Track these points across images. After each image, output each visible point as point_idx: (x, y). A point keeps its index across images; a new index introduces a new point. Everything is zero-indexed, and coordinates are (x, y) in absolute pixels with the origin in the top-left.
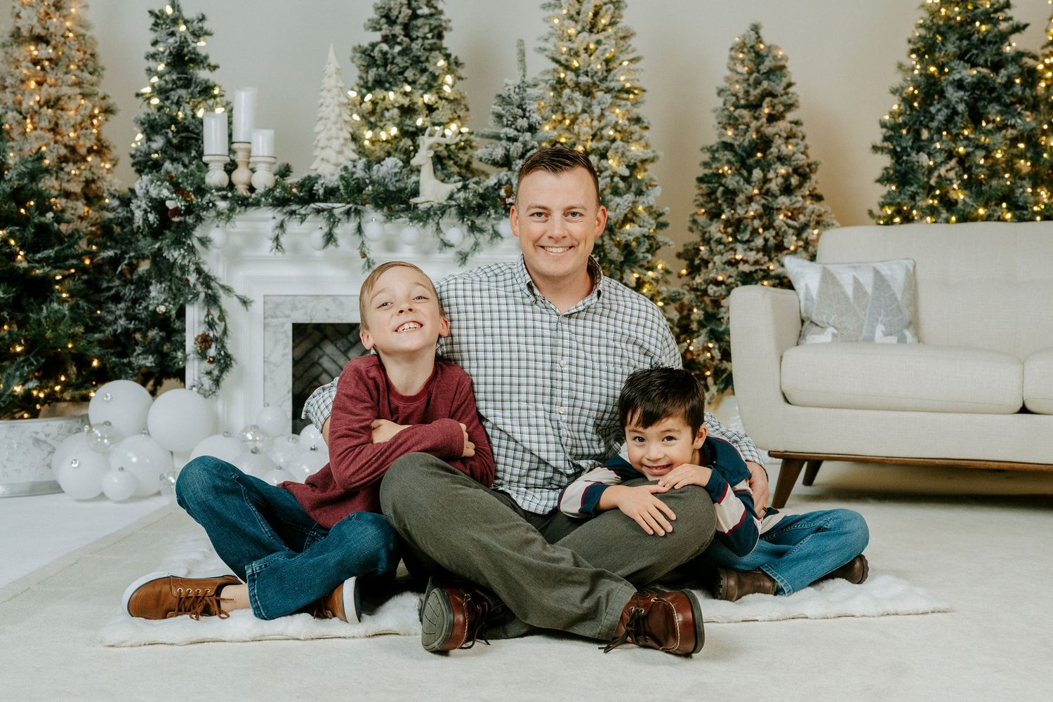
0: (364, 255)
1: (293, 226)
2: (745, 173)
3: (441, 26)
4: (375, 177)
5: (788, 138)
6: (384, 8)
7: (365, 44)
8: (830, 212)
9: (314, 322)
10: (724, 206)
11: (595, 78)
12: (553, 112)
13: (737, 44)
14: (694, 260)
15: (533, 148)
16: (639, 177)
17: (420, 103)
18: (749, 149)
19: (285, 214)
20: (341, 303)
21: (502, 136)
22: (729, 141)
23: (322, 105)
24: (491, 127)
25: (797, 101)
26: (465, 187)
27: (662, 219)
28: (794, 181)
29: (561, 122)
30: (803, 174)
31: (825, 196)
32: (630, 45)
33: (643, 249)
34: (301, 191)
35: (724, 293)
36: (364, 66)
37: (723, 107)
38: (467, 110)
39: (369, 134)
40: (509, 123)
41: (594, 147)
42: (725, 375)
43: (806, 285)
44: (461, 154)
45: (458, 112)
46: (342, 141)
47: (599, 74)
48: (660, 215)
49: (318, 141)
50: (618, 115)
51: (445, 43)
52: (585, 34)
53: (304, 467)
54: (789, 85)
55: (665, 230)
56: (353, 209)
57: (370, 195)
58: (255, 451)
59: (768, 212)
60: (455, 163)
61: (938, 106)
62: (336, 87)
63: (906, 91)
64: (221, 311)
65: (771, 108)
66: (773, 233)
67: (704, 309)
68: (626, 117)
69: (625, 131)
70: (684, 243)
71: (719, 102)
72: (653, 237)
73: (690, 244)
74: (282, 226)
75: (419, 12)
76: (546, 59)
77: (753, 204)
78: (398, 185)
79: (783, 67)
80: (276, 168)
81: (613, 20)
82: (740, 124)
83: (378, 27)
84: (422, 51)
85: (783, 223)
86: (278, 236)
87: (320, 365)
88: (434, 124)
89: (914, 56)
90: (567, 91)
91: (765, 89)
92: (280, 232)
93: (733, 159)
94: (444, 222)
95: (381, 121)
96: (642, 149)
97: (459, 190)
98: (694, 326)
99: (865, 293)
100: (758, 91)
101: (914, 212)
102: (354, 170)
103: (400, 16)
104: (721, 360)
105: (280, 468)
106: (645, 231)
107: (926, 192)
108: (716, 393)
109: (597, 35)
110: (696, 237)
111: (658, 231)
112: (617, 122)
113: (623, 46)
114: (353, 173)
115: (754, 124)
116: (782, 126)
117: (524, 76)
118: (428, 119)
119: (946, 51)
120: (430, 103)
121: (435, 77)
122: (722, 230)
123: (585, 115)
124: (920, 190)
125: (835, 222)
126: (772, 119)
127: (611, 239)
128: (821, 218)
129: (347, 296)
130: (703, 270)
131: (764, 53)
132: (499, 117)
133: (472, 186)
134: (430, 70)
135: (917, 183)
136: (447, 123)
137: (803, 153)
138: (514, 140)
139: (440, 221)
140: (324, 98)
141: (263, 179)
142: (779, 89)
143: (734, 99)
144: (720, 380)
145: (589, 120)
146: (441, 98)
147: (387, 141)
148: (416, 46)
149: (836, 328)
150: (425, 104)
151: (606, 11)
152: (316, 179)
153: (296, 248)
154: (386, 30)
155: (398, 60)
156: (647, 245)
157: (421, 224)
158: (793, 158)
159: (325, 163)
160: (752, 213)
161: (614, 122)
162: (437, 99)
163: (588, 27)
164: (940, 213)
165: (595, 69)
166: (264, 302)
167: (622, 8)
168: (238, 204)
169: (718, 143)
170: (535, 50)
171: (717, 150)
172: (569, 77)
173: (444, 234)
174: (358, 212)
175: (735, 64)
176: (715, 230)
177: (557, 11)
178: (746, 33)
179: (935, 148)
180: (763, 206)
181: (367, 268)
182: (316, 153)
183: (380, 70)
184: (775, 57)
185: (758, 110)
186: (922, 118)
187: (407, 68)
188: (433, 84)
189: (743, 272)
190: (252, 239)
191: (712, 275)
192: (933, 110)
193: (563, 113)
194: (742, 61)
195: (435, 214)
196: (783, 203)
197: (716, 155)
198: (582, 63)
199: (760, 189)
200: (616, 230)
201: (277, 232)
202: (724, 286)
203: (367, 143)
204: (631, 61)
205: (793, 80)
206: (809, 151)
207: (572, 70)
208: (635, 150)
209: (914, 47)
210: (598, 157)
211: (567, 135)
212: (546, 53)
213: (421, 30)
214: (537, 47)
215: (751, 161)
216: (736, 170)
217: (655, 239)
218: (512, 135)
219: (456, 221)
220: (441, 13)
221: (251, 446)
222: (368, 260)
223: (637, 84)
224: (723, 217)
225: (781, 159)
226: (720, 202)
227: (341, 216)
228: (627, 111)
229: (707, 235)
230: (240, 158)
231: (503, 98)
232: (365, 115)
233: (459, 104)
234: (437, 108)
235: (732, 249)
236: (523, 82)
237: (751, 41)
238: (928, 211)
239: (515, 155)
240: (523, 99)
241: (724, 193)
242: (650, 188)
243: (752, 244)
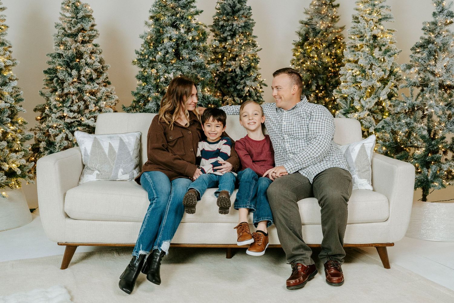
2: (69, 70)
5: (91, 54)
10: (58, 87)
14: (43, 113)
18: (71, 58)
25: (97, 34)
27: (19, 98)
28: (94, 76)
30: (100, 72)
31: (111, 82)
35: (57, 133)
37: (58, 35)
43: (85, 147)
48: (17, 95)
54: (93, 26)
59: (81, 91)
61: (161, 48)
63: (147, 38)
65: (83, 38)
66: (83, 103)
71: (56, 31)
72: (14, 106)
79: (89, 16)
85: (88, 98)
89: (152, 20)
91: (80, 27)
93: (63, 63)
98: (42, 150)
99: (115, 152)
100: (77, 28)
101: (149, 98)
111: (17, 103)
115: (74, 45)
116: (90, 46)
122: (56, 99)
124: (152, 88)
126: (83, 42)
128: (108, 94)
130: (47, 120)
137: (99, 62)
142: (88, 27)
143: (63, 31)
149: (99, 171)
158: (94, 65)
160: (72, 92)
176: (53, 99)
179: (160, 67)
180: (78, 88)
184: (85, 10)
189: (67, 122)
191: (51, 123)
192: (159, 49)
194: (69, 11)
196: (88, 88)
197: (54, 60)
199: (77, 79)
202: (57, 129)
205: (96, 23)
206: (102, 61)
209: (152, 15)
215: (72, 64)
216: (64, 68)
217: (15, 108)
223: (3, 23)
224: (57, 93)
225: (88, 65)
226: (55, 85)
229: (49, 102)
235: (61, 110)
237: (73, 0)
241: (57, 81)
242: (11, 81)
243: (72, 108)
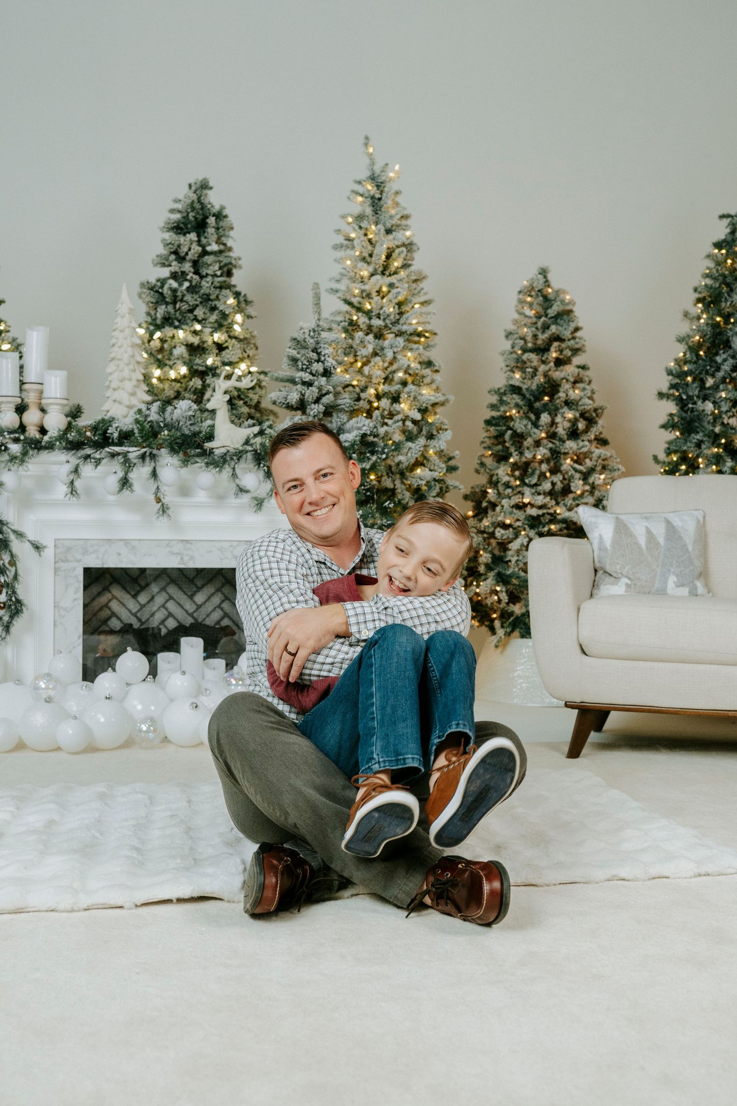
0: (158, 500)
1: (87, 470)
2: (533, 417)
3: (230, 263)
4: (168, 420)
5: (575, 382)
6: (173, 244)
7: (153, 280)
8: (615, 456)
9: (106, 566)
10: (512, 450)
11: (387, 321)
12: (346, 354)
13: (525, 287)
14: (481, 502)
15: (328, 393)
16: (430, 421)
17: (210, 342)
18: (536, 393)
19: (80, 458)
20: (133, 548)
21: (297, 380)
22: (517, 384)
23: (114, 345)
24: (287, 371)
25: (584, 346)
26: (261, 433)
27: (452, 463)
28: (581, 425)
29: (352, 363)
30: (589, 417)
31: (610, 440)
32: (422, 289)
33: (434, 493)
34: (94, 435)
35: (511, 536)
36: (152, 303)
37: (511, 350)
38: (257, 348)
39: (157, 372)
40: (304, 367)
41: (386, 391)
42: (512, 619)
43: (600, 535)
44: (251, 395)
45: (247, 351)
46: (134, 382)
47: (392, 317)
48: (450, 459)
49: (110, 382)
50: (410, 359)
51: (234, 280)
52: (378, 277)
53: (99, 716)
54: (577, 329)
55: (454, 474)
56: (147, 454)
57: (166, 440)
58: (49, 700)
59: (556, 455)
60: (245, 403)
61: (724, 356)
62: (129, 327)
63: (692, 340)
64: (12, 555)
65: (559, 353)
66: (561, 478)
67: (491, 552)
68: (417, 361)
69: (417, 375)
70: (472, 485)
71: (507, 345)
72: (443, 480)
73: (478, 486)
74: (76, 471)
75: (208, 249)
76: (338, 300)
77: (541, 448)
78: (192, 428)
79: (569, 312)
80: (67, 409)
81: (405, 262)
82: (527, 367)
83: (167, 263)
84: (212, 289)
85: (570, 467)
86: (73, 480)
87: (110, 609)
88: (225, 364)
89: (700, 305)
90: (359, 335)
91: (553, 334)
92: (76, 476)
93: (521, 403)
94: (240, 468)
95: (169, 359)
96: (433, 393)
97: (255, 436)
98: (482, 569)
99: (658, 543)
100: (546, 335)
101: (700, 460)
102: (148, 412)
103: (189, 253)
104: (508, 604)
105: (76, 718)
106: (436, 475)
107: (711, 440)
108: (503, 637)
109: (389, 278)
110: (483, 479)
111: (447, 474)
112: (409, 366)
113: (415, 289)
114: (147, 416)
115: (542, 368)
116: (570, 370)
117: (319, 320)
118: (218, 358)
119: (732, 302)
120: (220, 342)
121: (224, 316)
122: (509, 472)
123: (378, 359)
124: (706, 439)
125: (620, 467)
126: (559, 363)
127: (403, 483)
128: (606, 462)
129: (140, 540)
130: (490, 513)
131: (551, 297)
132: (294, 360)
133: (268, 431)
134: (221, 308)
135: (703, 431)
136: (237, 363)
137: (589, 398)
138: (309, 384)
139: (236, 466)
140: (117, 338)
141: (55, 422)
142: (567, 334)
143: (522, 342)
144: (508, 623)
145: (381, 364)
146: (230, 337)
147: (175, 380)
148: (206, 284)
149: (629, 579)
150: (214, 342)
151: (399, 254)
152: (110, 421)
153: (89, 491)
154: (175, 267)
155: (188, 297)
156: (437, 489)
157: (217, 469)
158: (580, 403)
159: (117, 405)
160: (539, 457)
161: (406, 366)
162: (227, 338)
163: (381, 269)
164: (725, 462)
165: (387, 312)
166: (55, 546)
167: (415, 251)
168: (31, 448)
169: (506, 386)
170: (327, 290)
171: (505, 394)
172: (362, 320)
173: (240, 480)
174: (153, 457)
175: (523, 308)
176: (503, 472)
177: (349, 252)
178: (535, 277)
179: (721, 397)
180: (551, 449)
181: (161, 513)
182: (108, 394)
183: (169, 307)
184: (563, 301)
185: (546, 354)
186: (708, 368)
187: (197, 306)
188: (223, 323)
189: (530, 516)
190: (44, 482)
191: (500, 519)
192: (719, 359)
193: (355, 356)
194: (531, 305)
195: (232, 459)
196: (571, 448)
197: (504, 398)
198: (374, 306)
199: (547, 433)
200: (408, 474)
201: (71, 477)
202: (511, 530)
203: (154, 381)
204: (422, 304)
205: (580, 325)
206: (595, 396)
207: (364, 312)
208: (427, 394)
209: (700, 296)
210: (390, 400)
211: (359, 377)
212: (339, 295)
213: (211, 267)
214: (329, 288)
215: (537, 405)
216: (524, 413)
217: (445, 483)
218: (307, 380)
219: (252, 466)
220: (230, 249)
221: (44, 696)
222: (163, 505)
223: (429, 327)
224: (511, 460)
225: (568, 403)
226: (507, 444)
227: (135, 461)
228: (419, 354)
229: (494, 478)
230: (31, 398)
231: (298, 341)
232: (153, 352)
233: (249, 343)
234: (227, 348)
235: (519, 492)
236: (318, 326)
237: (539, 284)
238: (714, 460)
239: (310, 400)
240: (318, 343)
241: (512, 436)
242: (441, 432)
243: (540, 488)
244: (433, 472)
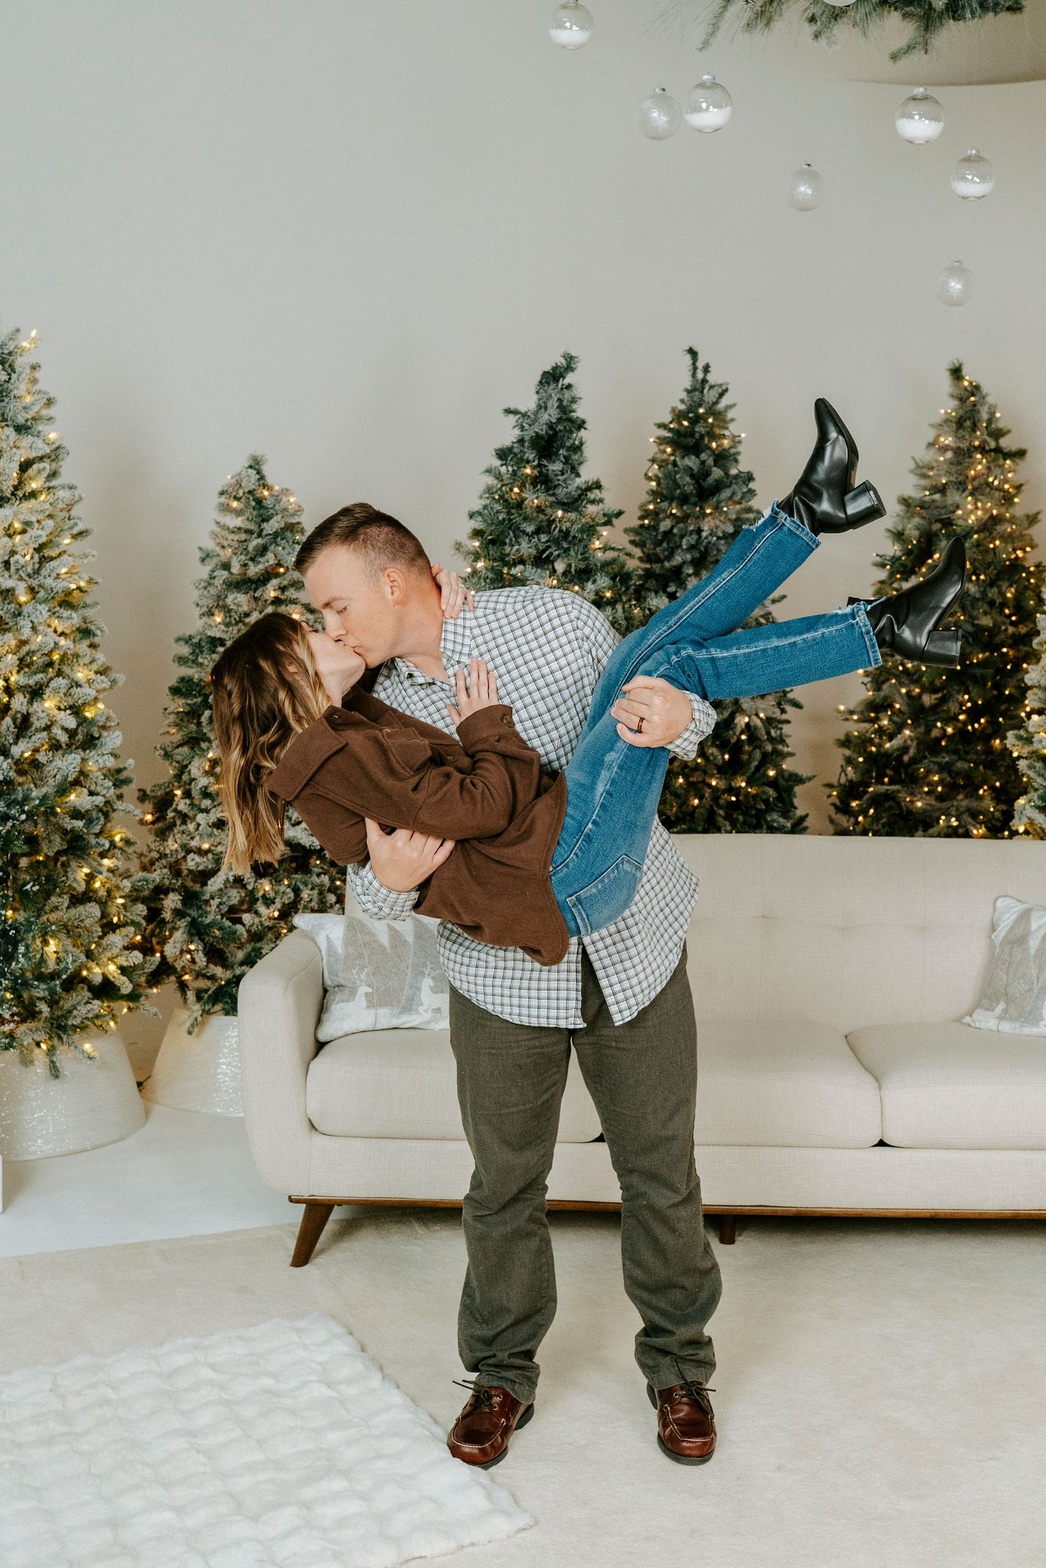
11: (22, 571)
13: (229, 486)
14: (165, 808)
16: (88, 718)
22: (218, 634)
27: (123, 776)
33: (96, 828)
35: (210, 866)
37: (209, 580)
47: (29, 565)
48: (120, 772)
50: (57, 629)
55: (125, 789)
65: (279, 592)
67: (181, 889)
69: (68, 653)
72: (109, 802)
73: (162, 782)
81: (48, 483)
82: (233, 607)
91: (271, 564)
96: (93, 674)
99: (406, 945)
104: (206, 965)
106: (99, 800)
108: (199, 1016)
109: (23, 504)
110: (168, 775)
111: (116, 792)
112: (57, 641)
113: (64, 521)
122: (207, 770)
123: (8, 636)
130: (180, 829)
131: (268, 503)
143: (225, 572)
144: (206, 997)
149: (370, 986)
163: (10, 490)
169: (202, 635)
171: (198, 646)
175: (226, 516)
176: (198, 771)
178: (243, 471)
185: (261, 592)
191: (193, 840)
194: (238, 513)
197: (200, 658)
202: (210, 856)
204: (76, 534)
208: (85, 676)
210: (27, 696)
217: (112, 802)
224: (210, 755)
229: (186, 776)
237: (251, 480)
242: (106, 731)
244: (95, 797)
